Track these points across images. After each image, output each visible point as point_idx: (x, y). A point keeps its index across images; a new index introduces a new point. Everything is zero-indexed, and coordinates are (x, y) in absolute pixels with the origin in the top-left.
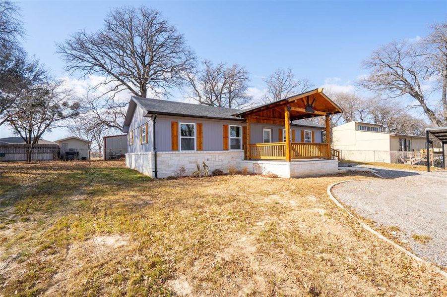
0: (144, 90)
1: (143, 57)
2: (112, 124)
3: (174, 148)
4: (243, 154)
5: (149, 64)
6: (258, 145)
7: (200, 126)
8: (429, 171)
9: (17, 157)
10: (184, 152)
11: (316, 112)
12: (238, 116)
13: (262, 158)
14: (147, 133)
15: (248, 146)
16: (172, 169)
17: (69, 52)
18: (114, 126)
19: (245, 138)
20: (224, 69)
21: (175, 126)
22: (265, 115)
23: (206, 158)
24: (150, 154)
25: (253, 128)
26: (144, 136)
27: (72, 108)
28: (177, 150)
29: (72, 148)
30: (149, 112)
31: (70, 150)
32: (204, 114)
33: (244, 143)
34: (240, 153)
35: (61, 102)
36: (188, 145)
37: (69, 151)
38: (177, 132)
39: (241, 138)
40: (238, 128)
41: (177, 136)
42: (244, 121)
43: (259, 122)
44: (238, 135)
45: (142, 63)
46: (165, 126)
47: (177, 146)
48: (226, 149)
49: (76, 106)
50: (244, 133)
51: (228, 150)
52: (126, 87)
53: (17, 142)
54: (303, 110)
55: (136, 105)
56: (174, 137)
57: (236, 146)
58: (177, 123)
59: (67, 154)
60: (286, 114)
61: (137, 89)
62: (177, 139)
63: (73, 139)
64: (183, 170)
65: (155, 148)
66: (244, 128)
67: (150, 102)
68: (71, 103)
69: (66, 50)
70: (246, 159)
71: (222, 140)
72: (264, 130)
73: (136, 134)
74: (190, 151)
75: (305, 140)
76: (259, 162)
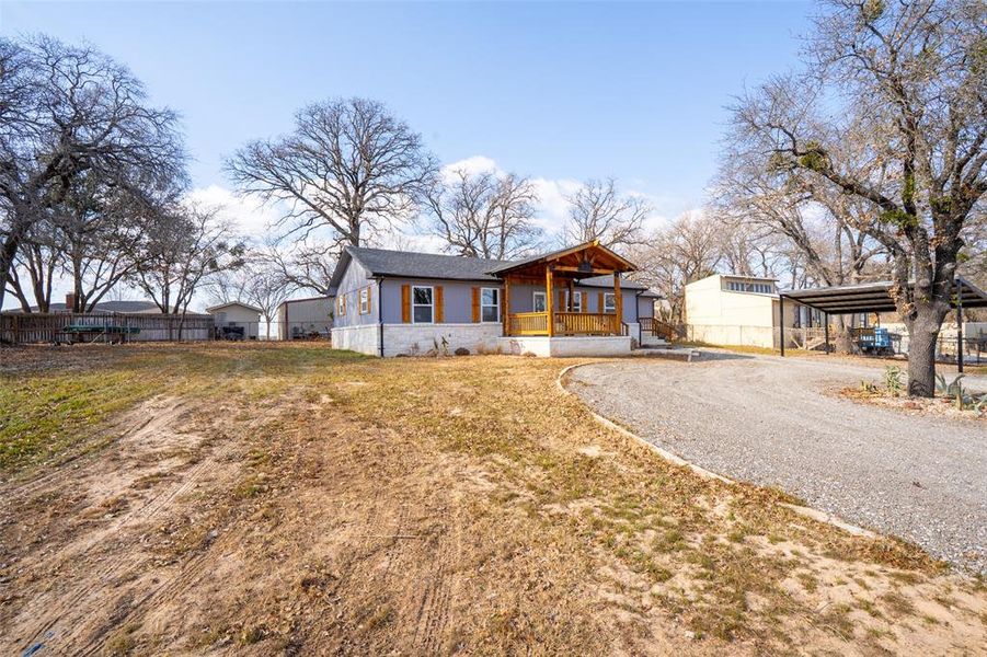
0: (355, 226)
1: (355, 173)
2: (304, 281)
3: (405, 319)
4: (500, 329)
5: (363, 184)
6: (519, 315)
7: (439, 290)
8: (782, 355)
9: (156, 334)
10: (417, 324)
11: (596, 271)
12: (493, 275)
13: (523, 333)
14: (369, 300)
15: (507, 317)
16: (402, 346)
17: (238, 167)
18: (308, 285)
19: (503, 306)
20: (492, 181)
21: (406, 291)
22: (535, 272)
23: (448, 332)
24: (374, 328)
25: (515, 292)
26: (364, 304)
27: (233, 252)
28: (409, 321)
29: (235, 320)
30: (375, 274)
31: (231, 324)
32: (445, 275)
33: (503, 313)
34: (497, 326)
35: (215, 243)
36: (424, 316)
37: (227, 326)
38: (409, 298)
39: (498, 306)
40: (495, 292)
41: (409, 304)
42: (501, 282)
43: (524, 282)
44: (495, 303)
45: (353, 183)
46: (394, 291)
47: (409, 317)
48: (476, 320)
49: (238, 250)
50: (503, 298)
51: (479, 322)
52: (326, 220)
53: (130, 309)
54: (576, 269)
55: (350, 258)
56: (405, 305)
57: (490, 317)
58: (408, 287)
59: (227, 330)
60: (549, 275)
61: (344, 224)
62: (409, 309)
63: (236, 305)
64: (416, 347)
65: (381, 320)
66: (503, 292)
67: (373, 257)
68: (232, 244)
69: (236, 165)
70: (504, 335)
71: (471, 309)
72: (535, 293)
73: (351, 301)
74: (425, 324)
75: (605, 308)
76: (518, 338)
